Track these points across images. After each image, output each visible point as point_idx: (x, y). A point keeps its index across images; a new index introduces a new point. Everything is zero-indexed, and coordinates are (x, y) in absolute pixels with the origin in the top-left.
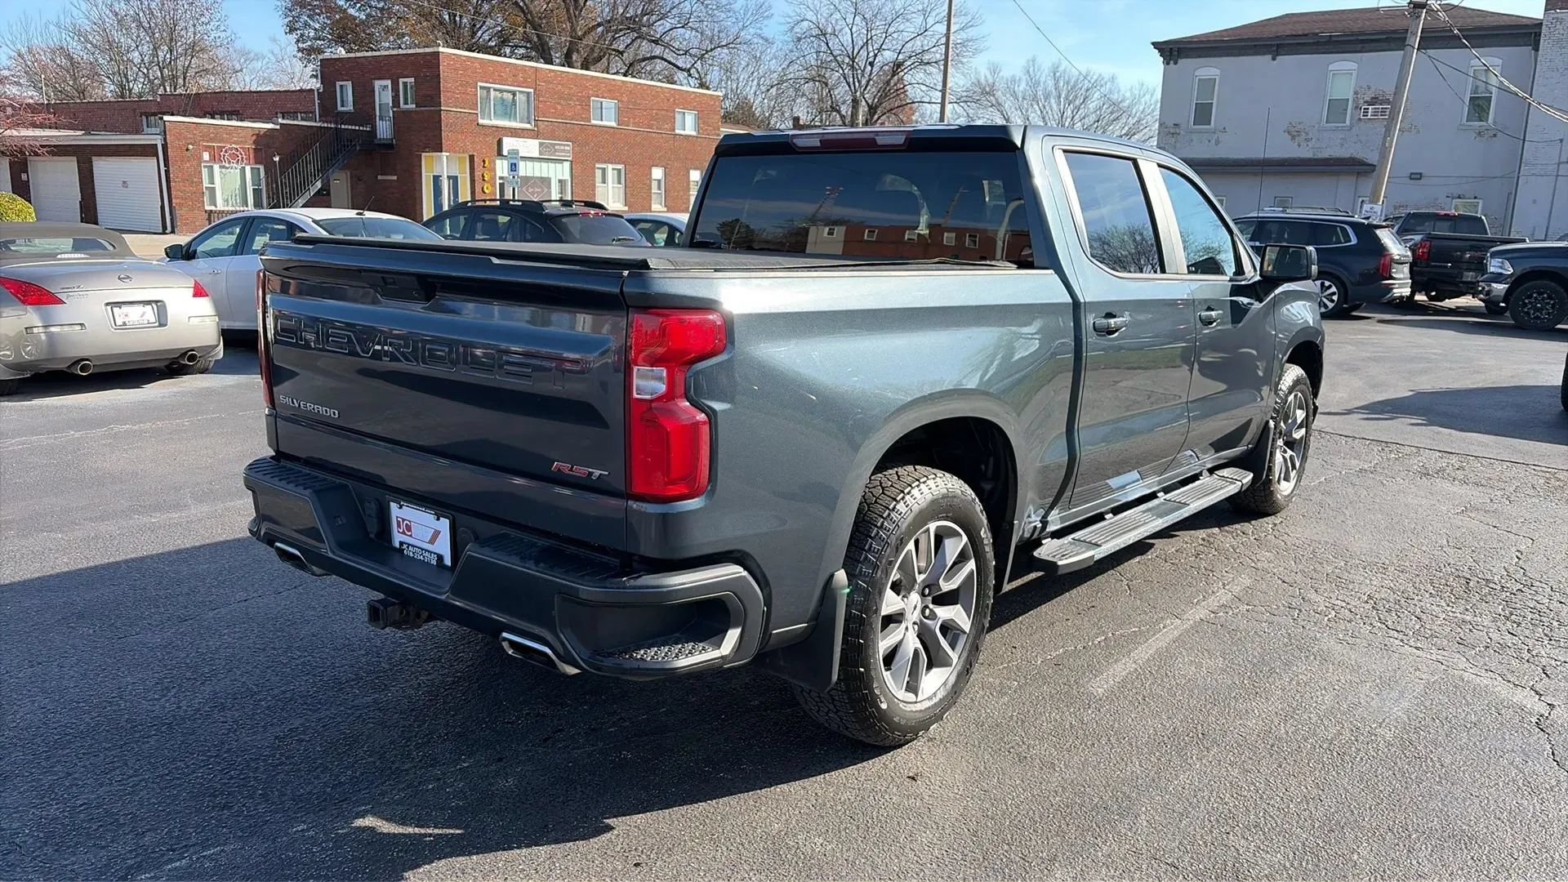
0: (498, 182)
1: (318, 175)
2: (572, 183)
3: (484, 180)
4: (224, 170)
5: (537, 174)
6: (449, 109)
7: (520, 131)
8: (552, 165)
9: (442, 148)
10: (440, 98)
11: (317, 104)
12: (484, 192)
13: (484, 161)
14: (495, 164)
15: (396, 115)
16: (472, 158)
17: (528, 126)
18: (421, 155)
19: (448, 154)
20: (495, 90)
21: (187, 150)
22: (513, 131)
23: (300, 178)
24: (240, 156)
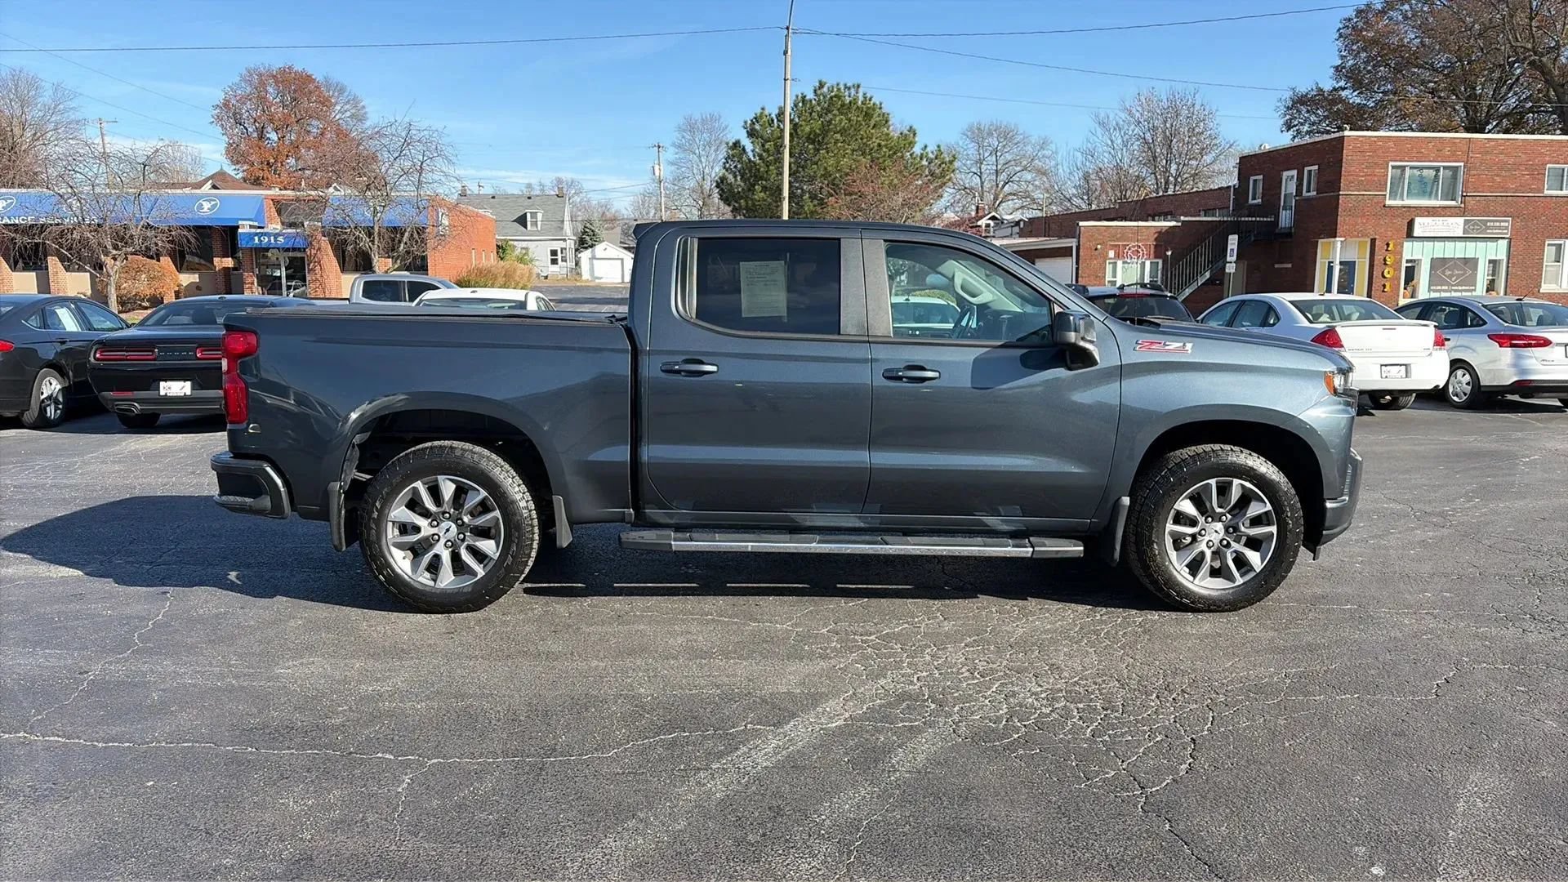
0: (1404, 265)
1: (1208, 266)
2: (1508, 263)
3: (1385, 264)
4: (1126, 265)
5: (1459, 255)
6: (1349, 193)
7: (1439, 209)
8: (1481, 245)
9: (1336, 233)
10: (1340, 183)
11: (1232, 199)
12: (1384, 277)
13: (1388, 245)
14: (1402, 247)
15: (1298, 203)
16: (1373, 241)
17: (1453, 203)
18: (1317, 242)
19: (1343, 239)
20: (1411, 168)
21: (1096, 249)
22: (1431, 210)
23: (1190, 270)
24: (1141, 252)
